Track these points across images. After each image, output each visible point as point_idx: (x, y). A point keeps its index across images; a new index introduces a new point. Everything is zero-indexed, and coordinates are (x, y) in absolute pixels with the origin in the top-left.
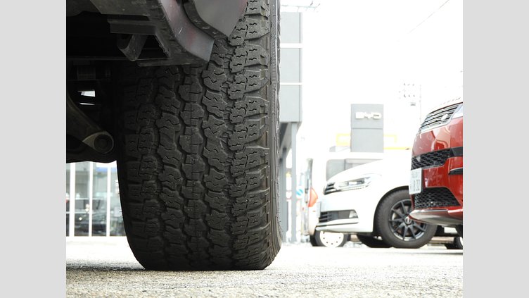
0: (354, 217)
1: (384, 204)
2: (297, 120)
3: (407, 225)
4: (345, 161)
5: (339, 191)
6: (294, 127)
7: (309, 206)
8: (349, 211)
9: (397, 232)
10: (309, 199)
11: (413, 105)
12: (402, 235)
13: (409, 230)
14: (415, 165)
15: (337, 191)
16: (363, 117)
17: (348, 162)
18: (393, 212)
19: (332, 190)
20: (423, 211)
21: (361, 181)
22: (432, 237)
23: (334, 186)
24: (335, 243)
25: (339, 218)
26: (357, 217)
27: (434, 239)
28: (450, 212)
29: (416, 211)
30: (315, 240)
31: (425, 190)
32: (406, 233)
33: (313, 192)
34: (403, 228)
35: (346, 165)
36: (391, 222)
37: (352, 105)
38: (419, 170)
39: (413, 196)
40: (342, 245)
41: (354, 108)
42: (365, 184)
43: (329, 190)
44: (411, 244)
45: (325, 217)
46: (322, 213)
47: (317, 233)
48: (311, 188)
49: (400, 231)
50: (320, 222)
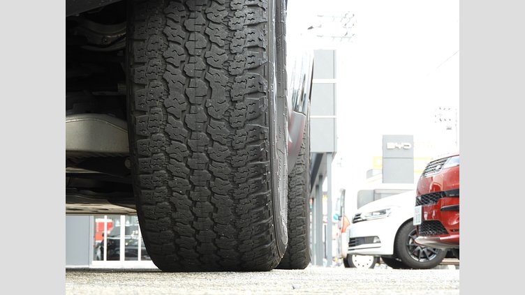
0: (377, 242)
1: (402, 231)
2: (332, 151)
3: (422, 248)
4: (374, 191)
5: (366, 220)
6: (329, 157)
7: (342, 232)
8: (373, 237)
9: (414, 255)
10: (342, 226)
11: (448, 129)
12: (418, 257)
13: (424, 252)
14: (419, 203)
15: (363, 220)
16: (394, 147)
17: (377, 192)
18: (410, 238)
19: (359, 220)
20: (425, 238)
21: (383, 212)
22: (443, 259)
23: (361, 216)
24: (365, 265)
25: (365, 243)
26: (380, 242)
27: (445, 260)
28: (441, 238)
29: (420, 237)
30: (348, 263)
31: (424, 222)
32: (421, 255)
33: (346, 219)
34: (419, 251)
35: (375, 195)
36: (408, 246)
37: (383, 136)
38: (421, 206)
39: (418, 226)
40: (372, 267)
41: (386, 139)
42: (386, 215)
43: (357, 219)
44: (425, 265)
45: (353, 242)
46: (351, 239)
47: (349, 256)
48: (345, 216)
49: (416, 254)
50: (350, 246)
